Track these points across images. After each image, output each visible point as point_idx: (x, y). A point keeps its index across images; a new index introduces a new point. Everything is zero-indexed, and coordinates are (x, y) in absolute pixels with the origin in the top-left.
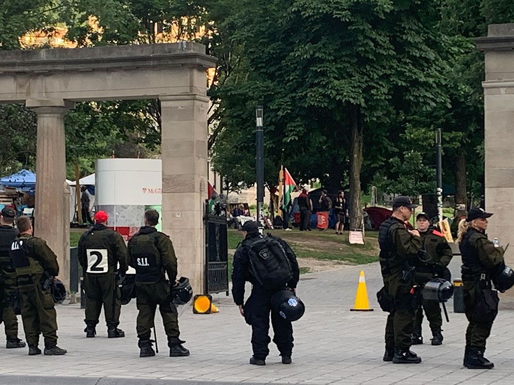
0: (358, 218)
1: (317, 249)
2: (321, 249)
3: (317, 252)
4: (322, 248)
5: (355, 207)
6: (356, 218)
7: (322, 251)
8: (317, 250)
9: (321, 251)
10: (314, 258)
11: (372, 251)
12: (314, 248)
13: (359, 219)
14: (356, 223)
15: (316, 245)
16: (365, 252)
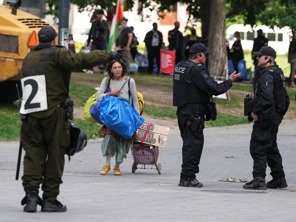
0: (220, 61)
1: (156, 102)
2: (162, 103)
3: (155, 107)
4: (163, 101)
5: (217, 44)
6: (217, 61)
7: (163, 106)
8: (157, 105)
9: (160, 105)
10: (149, 114)
11: (237, 109)
12: (152, 101)
13: (222, 62)
14: (216, 68)
15: (157, 97)
16: (227, 110)
